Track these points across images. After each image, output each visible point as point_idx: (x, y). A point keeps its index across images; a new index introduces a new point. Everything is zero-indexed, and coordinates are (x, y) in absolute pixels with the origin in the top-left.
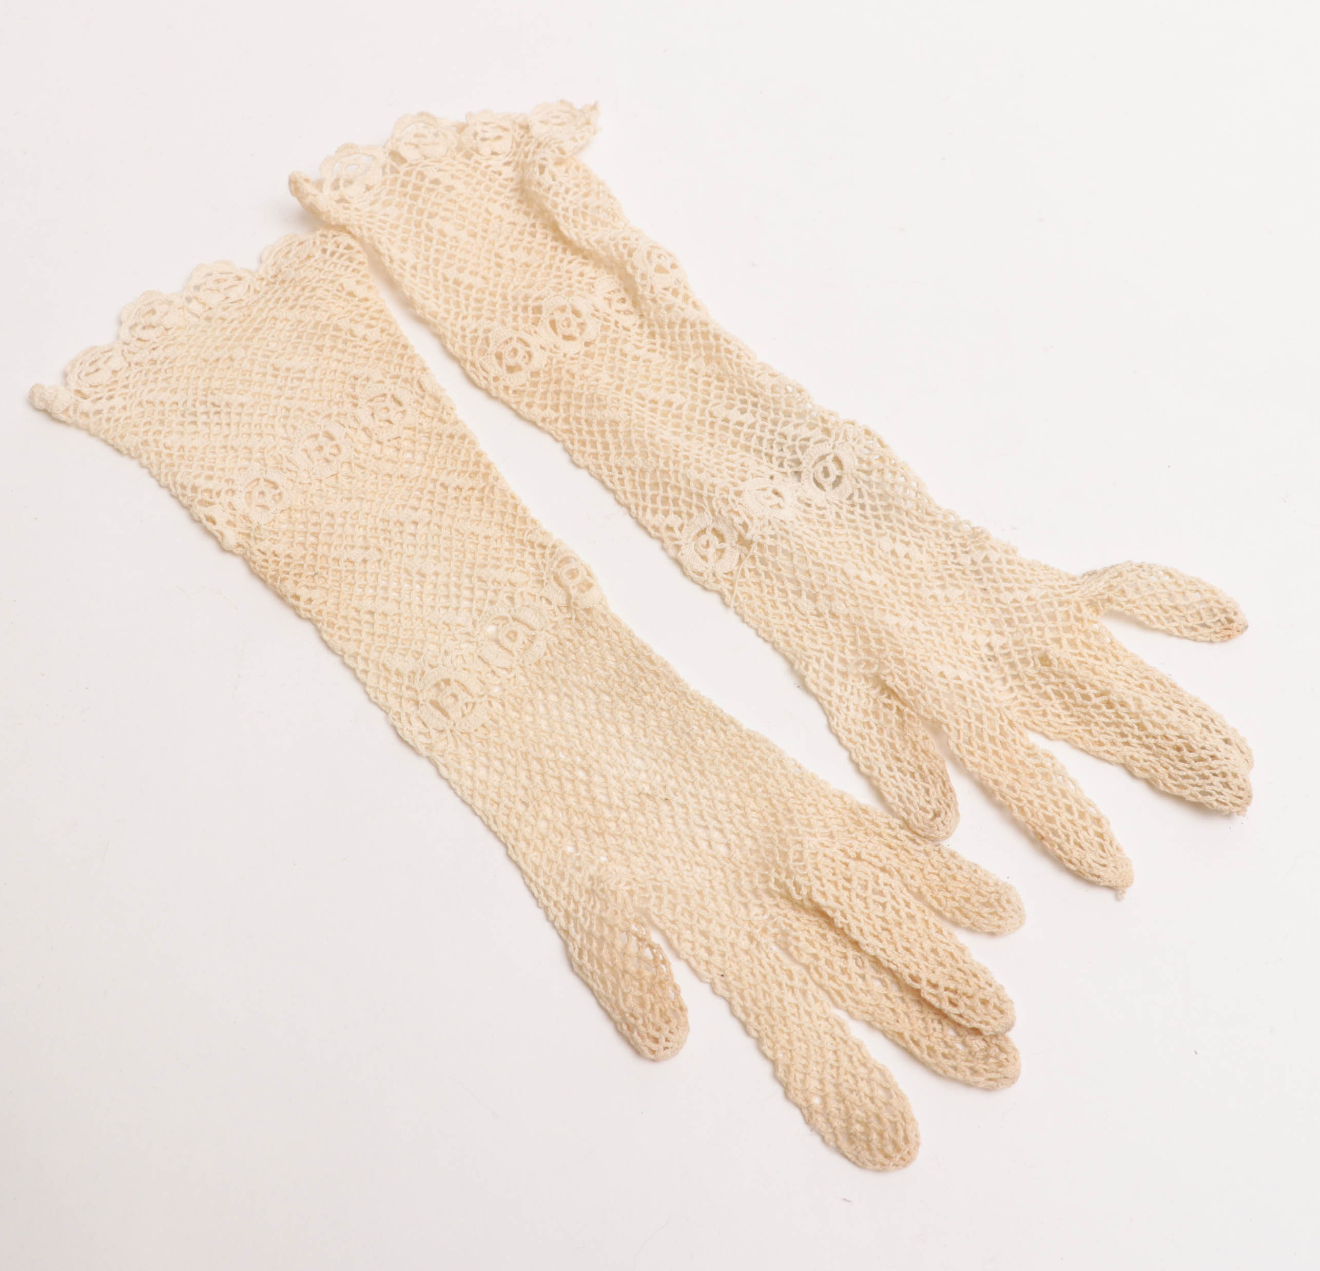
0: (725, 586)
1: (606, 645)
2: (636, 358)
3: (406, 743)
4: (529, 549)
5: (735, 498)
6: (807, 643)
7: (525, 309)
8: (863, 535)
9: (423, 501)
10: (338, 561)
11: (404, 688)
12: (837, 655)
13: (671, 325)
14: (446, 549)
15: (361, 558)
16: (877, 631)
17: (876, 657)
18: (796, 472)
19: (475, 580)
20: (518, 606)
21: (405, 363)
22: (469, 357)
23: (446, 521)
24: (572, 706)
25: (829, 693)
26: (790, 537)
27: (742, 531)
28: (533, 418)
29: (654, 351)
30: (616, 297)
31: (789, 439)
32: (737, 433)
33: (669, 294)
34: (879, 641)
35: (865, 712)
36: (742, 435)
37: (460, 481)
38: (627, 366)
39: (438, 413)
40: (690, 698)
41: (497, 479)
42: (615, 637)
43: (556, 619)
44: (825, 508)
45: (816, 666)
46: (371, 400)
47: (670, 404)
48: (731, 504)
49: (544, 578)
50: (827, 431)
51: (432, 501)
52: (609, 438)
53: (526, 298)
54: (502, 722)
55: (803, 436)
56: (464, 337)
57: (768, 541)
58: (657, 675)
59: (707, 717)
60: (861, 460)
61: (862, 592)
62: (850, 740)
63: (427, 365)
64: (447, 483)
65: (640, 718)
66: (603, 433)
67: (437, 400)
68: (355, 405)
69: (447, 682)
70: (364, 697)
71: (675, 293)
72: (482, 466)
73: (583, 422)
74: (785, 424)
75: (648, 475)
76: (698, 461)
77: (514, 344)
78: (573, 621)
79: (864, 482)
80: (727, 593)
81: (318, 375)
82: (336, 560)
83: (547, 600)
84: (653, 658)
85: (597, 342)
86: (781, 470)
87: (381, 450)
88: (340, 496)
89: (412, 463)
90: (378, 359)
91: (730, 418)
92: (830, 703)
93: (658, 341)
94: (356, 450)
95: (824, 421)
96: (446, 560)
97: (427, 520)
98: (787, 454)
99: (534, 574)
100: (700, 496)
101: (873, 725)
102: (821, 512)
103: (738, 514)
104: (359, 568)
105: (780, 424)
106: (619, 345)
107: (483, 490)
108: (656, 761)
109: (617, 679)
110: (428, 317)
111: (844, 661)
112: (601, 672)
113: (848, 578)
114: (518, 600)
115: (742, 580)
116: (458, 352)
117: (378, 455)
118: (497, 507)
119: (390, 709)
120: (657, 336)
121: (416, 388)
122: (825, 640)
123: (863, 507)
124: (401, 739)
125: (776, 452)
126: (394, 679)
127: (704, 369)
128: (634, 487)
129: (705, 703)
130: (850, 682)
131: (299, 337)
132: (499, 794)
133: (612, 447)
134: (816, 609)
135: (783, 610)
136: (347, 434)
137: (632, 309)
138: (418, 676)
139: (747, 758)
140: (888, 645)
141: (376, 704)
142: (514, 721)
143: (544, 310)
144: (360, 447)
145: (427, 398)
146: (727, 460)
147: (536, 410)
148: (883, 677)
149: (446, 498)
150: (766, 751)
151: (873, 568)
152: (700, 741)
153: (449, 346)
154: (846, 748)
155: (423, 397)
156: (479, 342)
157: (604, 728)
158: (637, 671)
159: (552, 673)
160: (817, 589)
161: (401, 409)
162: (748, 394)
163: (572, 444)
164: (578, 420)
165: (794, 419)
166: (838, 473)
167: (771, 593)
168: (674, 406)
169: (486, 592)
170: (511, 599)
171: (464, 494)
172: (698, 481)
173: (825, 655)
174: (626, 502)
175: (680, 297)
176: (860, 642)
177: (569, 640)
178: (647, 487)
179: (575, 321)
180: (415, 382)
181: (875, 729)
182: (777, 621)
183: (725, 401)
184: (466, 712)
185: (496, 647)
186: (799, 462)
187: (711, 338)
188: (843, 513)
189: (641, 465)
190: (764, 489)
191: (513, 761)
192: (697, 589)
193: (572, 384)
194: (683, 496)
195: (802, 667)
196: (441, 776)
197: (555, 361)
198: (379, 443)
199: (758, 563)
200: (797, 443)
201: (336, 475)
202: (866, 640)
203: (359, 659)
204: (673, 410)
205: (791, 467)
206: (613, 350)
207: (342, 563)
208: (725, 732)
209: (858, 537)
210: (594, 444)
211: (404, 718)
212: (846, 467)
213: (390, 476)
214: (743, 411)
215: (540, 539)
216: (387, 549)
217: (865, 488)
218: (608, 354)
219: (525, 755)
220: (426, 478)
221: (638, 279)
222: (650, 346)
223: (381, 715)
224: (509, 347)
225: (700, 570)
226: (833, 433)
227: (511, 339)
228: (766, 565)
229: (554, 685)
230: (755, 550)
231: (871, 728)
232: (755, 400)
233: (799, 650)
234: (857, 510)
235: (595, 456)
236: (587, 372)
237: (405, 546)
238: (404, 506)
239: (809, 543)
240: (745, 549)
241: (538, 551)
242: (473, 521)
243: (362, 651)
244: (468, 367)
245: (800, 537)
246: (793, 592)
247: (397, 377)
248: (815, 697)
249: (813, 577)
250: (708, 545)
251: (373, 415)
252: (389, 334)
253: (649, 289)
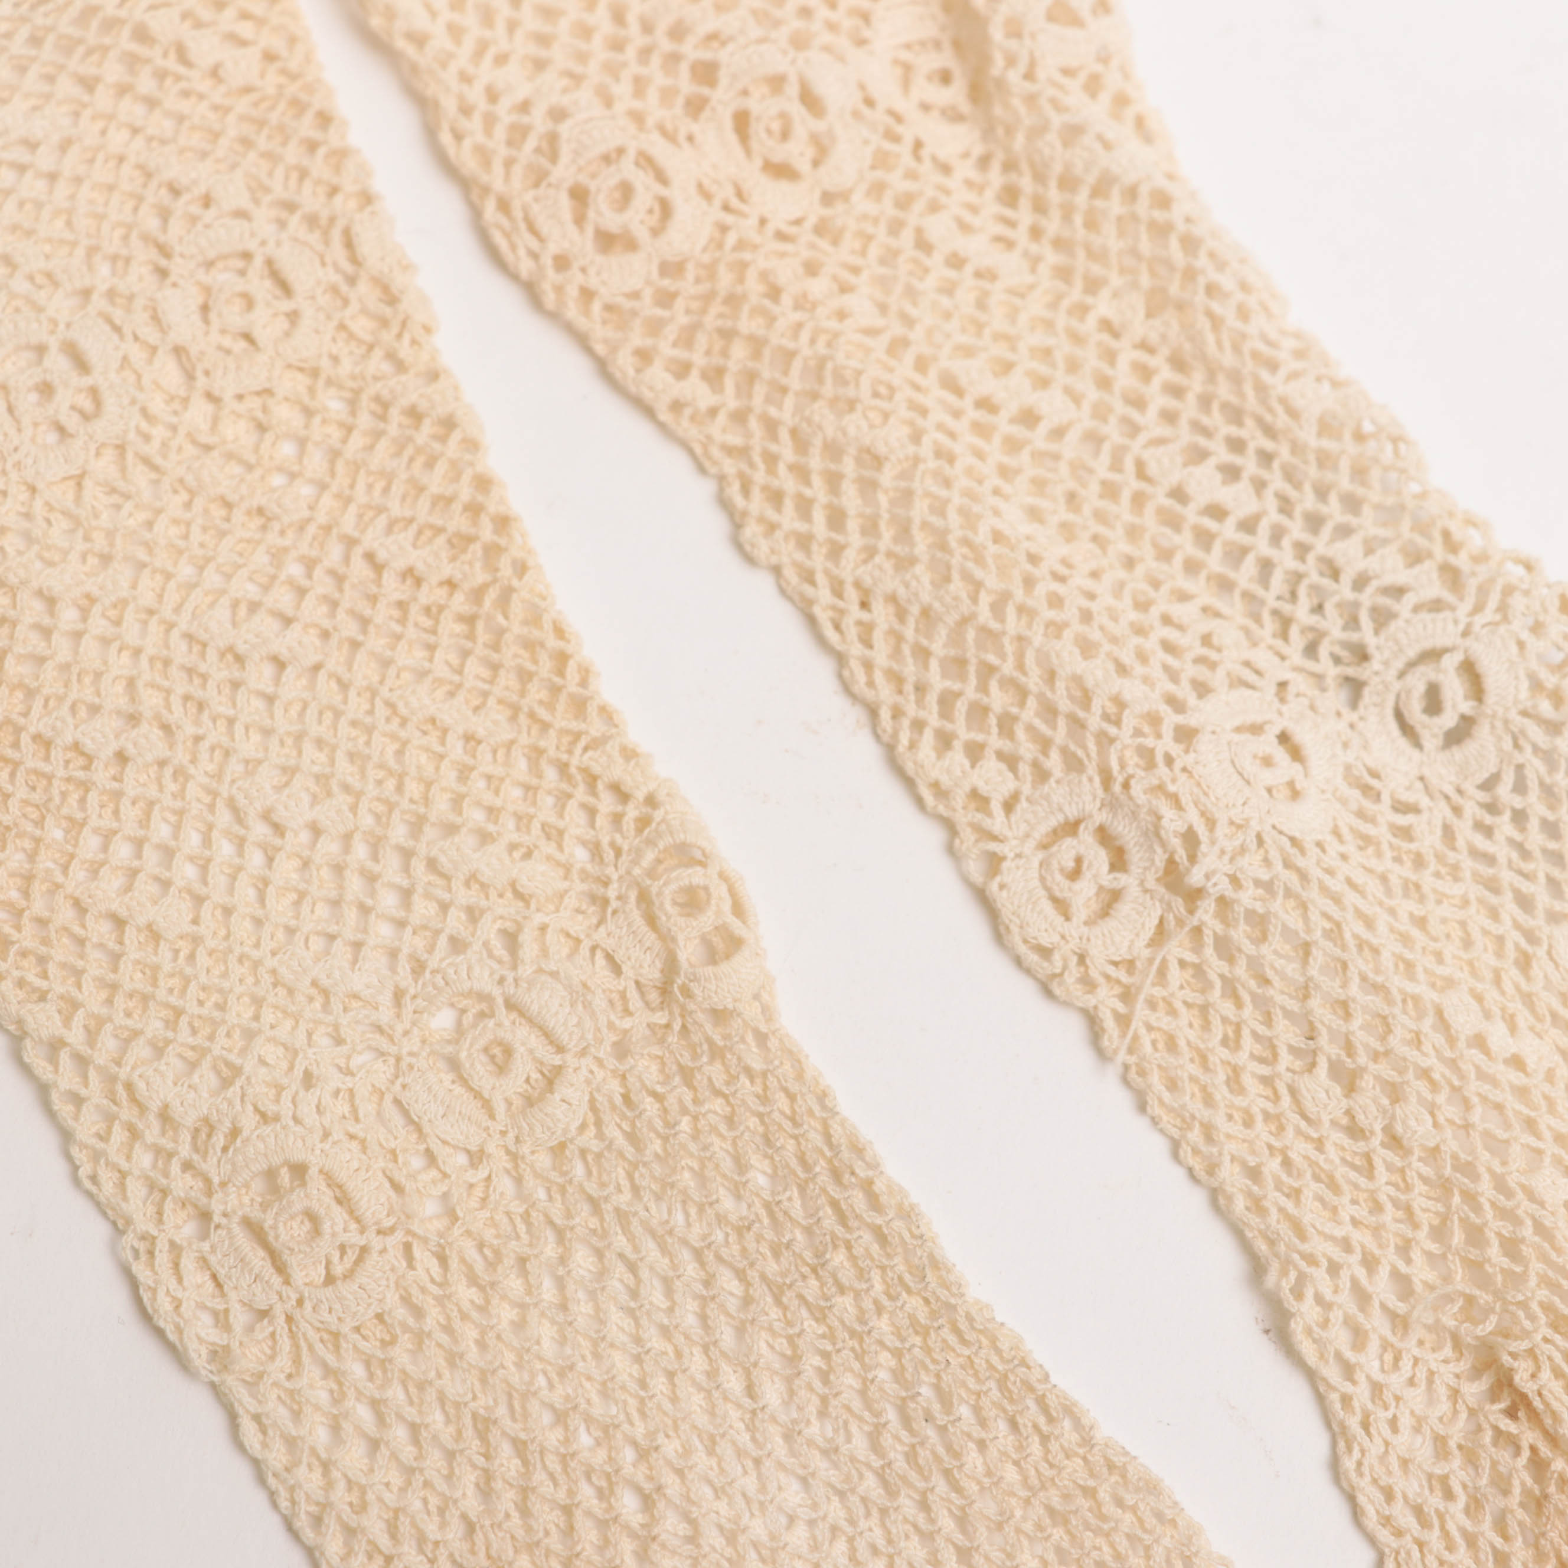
0: (1106, 1000)
1: (753, 1122)
2: (956, 261)
3: (159, 1333)
4: (580, 793)
5: (1175, 749)
6: (1310, 1213)
7: (673, 59)
8: (1509, 908)
9: (309, 601)
10: (48, 744)
11: (175, 1168)
12: (1389, 1258)
13: (1068, 183)
14: (351, 756)
15: (113, 747)
16: (1507, 1215)
17: (1498, 1294)
18: (1348, 679)
19: (419, 867)
20: (526, 970)
21: (319, 167)
22: (498, 184)
23: (365, 671)
24: (634, 1294)
25: (1349, 1371)
26: (1313, 894)
27: (1181, 855)
28: (648, 395)
29: (1010, 245)
30: (929, 62)
31: (1346, 579)
32: (1205, 539)
33: (1074, 85)
34: (1511, 1247)
35: (1440, 1442)
36: (1217, 548)
37: (416, 558)
38: (930, 283)
39: (387, 337)
40: (963, 1325)
41: (521, 568)
42: (782, 1102)
43: (626, 1023)
44: (1414, 809)
45: (1326, 1289)
46: (209, 264)
47: (1029, 418)
48: (1162, 770)
49: (612, 893)
50: (1452, 576)
51: (334, 605)
52: (851, 499)
53: (678, 32)
54: (433, 1316)
55: (1388, 580)
56: (490, 121)
57: (1247, 898)
58: (882, 1238)
59: (1002, 1383)
60: (1536, 685)
61: (1486, 1088)
62: (1386, 1521)
63: (379, 184)
64: (382, 555)
65: (817, 1361)
66: (834, 481)
67: (392, 300)
68: (163, 273)
69: (299, 1171)
70: (59, 1168)
71: (1093, 86)
72: (485, 522)
73: (784, 434)
74: (1344, 531)
75: (942, 633)
76: (1087, 616)
77: (627, 169)
78: (673, 1039)
79: (1536, 749)
80: (1109, 1023)
81: (72, 163)
82: (44, 742)
83: (609, 958)
84: (879, 1186)
85: (856, 197)
86: (1310, 665)
87: (215, 422)
88: (80, 546)
89: (293, 476)
90: (246, 143)
91: (1191, 489)
92: (1346, 1400)
93: (1025, 216)
94: (144, 412)
95: (1452, 545)
96: (346, 788)
97: (314, 659)
98: (1333, 624)
99: (585, 876)
100: (1077, 724)
101: (1457, 1489)
102: (1402, 820)
103: (1175, 801)
104: (102, 776)
105: (1327, 531)
106: (913, 217)
107: (478, 595)
108: (841, 1494)
109: (769, 1235)
110: (401, 44)
111: (1403, 1284)
112: (728, 1203)
113: (1452, 1041)
114: (529, 949)
115: (1158, 992)
116: (469, 164)
117: (204, 439)
118: (511, 654)
119: (129, 1222)
120: (1024, 204)
121: (337, 252)
122: (1362, 1212)
123: (1520, 817)
124: (145, 1315)
125: (1302, 612)
126: (152, 1133)
127: (1139, 327)
128: (896, 653)
129: (1004, 1345)
130: (1410, 1346)
131: (35, 41)
132: (393, 1532)
133: (853, 525)
134: (1348, 1112)
135: (1255, 1097)
136: (125, 359)
137: (965, 107)
138: (219, 1140)
139: (1097, 1532)
140: (1536, 1266)
141: (90, 1195)
142: (464, 1317)
143: (724, 79)
144: (157, 405)
145: (364, 287)
146: (1166, 620)
147: (658, 375)
148: (1506, 1359)
149: (373, 599)
150: (1151, 1521)
151: (1524, 1018)
152: (973, 1458)
153: (446, 138)
154: (1372, 1540)
155: (352, 281)
156: (531, 143)
157: (712, 1374)
158: (829, 1220)
159: (592, 1188)
160: (1362, 1059)
161: (286, 306)
162: (1249, 422)
163: (746, 491)
164: (771, 427)
165: (1368, 523)
166: (1466, 707)
167: (1231, 1043)
168: (1043, 428)
169: (444, 907)
170: (511, 939)
171: (426, 596)
172: (1077, 680)
173: (1355, 1258)
174: (869, 694)
175: (1105, 98)
176: (1458, 1238)
177: (654, 1094)
178: (934, 665)
179: (803, 123)
180: (336, 235)
181: (1462, 1499)
182: (1236, 1129)
183: (1185, 435)
184: (338, 1270)
185: (448, 1077)
186: (1362, 656)
187: (1174, 243)
188: (1465, 831)
189: (926, 598)
190: (1256, 729)
191: (447, 1434)
192: (1027, 988)
193: (771, 320)
194: (1029, 713)
195: (1286, 1285)
196: (239, 1445)
197: (731, 239)
198: (211, 397)
199: (1209, 951)
200: (1367, 598)
201: (79, 481)
202: (1475, 1235)
203: (64, 1057)
204: (1039, 438)
205: (1337, 660)
206: (895, 227)
207: (57, 754)
208: (1045, 1439)
209: (1494, 914)
210: (804, 507)
211: (163, 1258)
212: (1490, 699)
213: (228, 505)
214: (1232, 473)
215: (618, 771)
216: (190, 730)
217: (1535, 767)
218: (881, 232)
219: (484, 1425)
220: (327, 529)
221: (997, 33)
222: (1001, 229)
223: (98, 1230)
224: (610, 179)
225: (1045, 941)
226: (1472, 585)
227: (621, 151)
228: (1231, 960)
229: (594, 1222)
230: (1206, 913)
231: (1449, 1495)
232: (1269, 445)
233: (1285, 1230)
234: (1505, 826)
235: (804, 542)
236: (818, 287)
237: (239, 729)
238: (254, 607)
239: (1359, 914)
240: (1179, 904)
241: (606, 803)
242: (439, 682)
243: (76, 1036)
244: (490, 209)
245: (1337, 899)
246: (1293, 1050)
247: (290, 207)
248: (1311, 1376)
249: (1356, 1024)
250: (1075, 874)
251: (205, 309)
252: (284, 72)
253: (1022, 67)
